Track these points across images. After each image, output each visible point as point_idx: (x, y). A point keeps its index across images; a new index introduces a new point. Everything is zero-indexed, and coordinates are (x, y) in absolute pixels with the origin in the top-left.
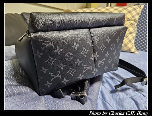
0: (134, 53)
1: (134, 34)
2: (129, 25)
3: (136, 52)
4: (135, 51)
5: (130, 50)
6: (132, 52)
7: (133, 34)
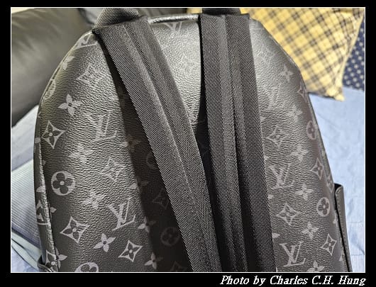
0: (333, 97)
1: (344, 49)
2: (335, 26)
3: (340, 97)
4: (336, 95)
5: (325, 91)
6: (328, 97)
7: (341, 49)
